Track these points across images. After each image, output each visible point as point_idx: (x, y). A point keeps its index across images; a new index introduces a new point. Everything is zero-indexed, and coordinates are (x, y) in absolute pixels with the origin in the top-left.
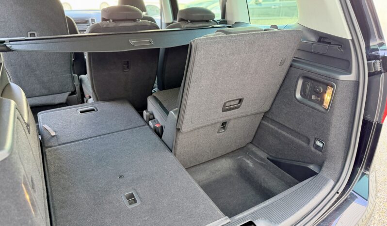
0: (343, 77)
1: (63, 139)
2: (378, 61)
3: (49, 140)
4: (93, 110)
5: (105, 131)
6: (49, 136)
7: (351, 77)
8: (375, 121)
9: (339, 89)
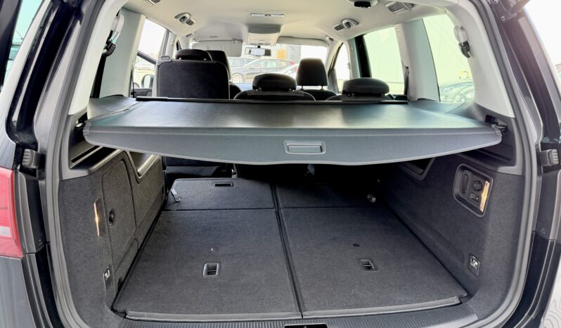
0: (503, 169)
1: (184, 206)
2: (555, 150)
3: (170, 205)
4: (229, 185)
5: (229, 207)
6: (173, 201)
7: (514, 170)
8: (551, 238)
9: (496, 185)
